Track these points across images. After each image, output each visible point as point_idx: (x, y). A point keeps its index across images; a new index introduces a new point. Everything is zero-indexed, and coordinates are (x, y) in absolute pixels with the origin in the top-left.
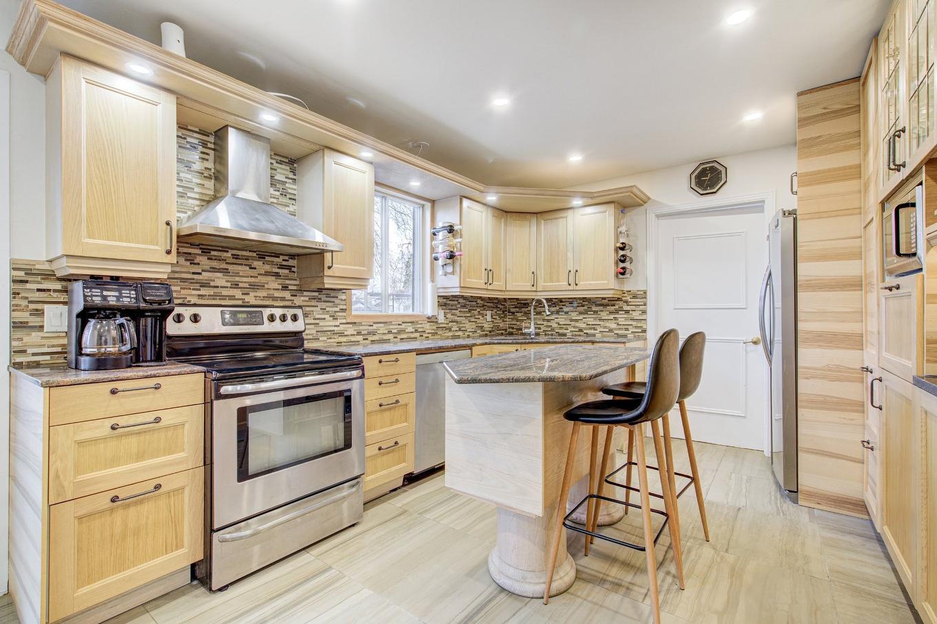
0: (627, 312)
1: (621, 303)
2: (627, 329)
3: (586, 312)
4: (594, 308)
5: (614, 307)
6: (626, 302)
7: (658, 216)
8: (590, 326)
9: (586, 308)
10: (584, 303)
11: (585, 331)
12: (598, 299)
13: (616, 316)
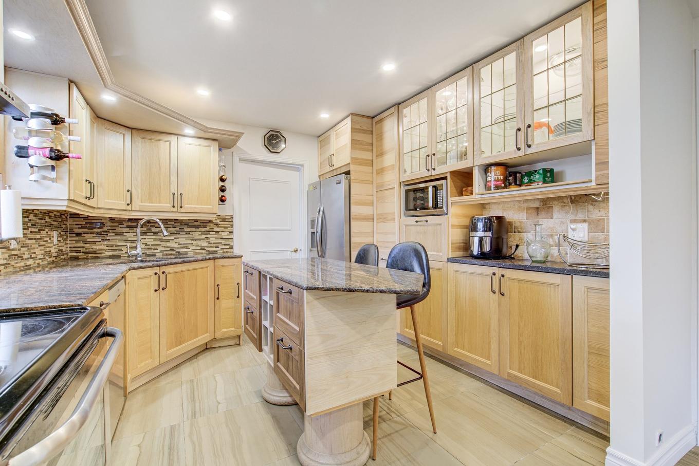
0: (217, 232)
1: (212, 225)
2: (217, 247)
3: (177, 233)
4: (187, 229)
5: (205, 229)
6: (217, 224)
7: (240, 160)
8: (183, 246)
9: (178, 229)
10: (176, 224)
11: (177, 250)
12: (189, 221)
13: (207, 236)
